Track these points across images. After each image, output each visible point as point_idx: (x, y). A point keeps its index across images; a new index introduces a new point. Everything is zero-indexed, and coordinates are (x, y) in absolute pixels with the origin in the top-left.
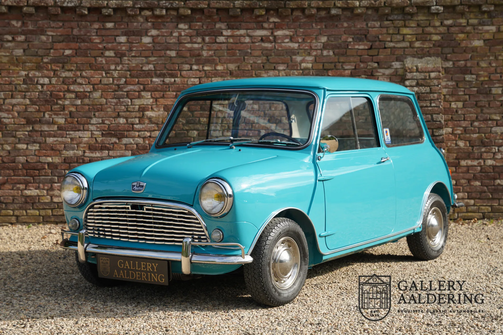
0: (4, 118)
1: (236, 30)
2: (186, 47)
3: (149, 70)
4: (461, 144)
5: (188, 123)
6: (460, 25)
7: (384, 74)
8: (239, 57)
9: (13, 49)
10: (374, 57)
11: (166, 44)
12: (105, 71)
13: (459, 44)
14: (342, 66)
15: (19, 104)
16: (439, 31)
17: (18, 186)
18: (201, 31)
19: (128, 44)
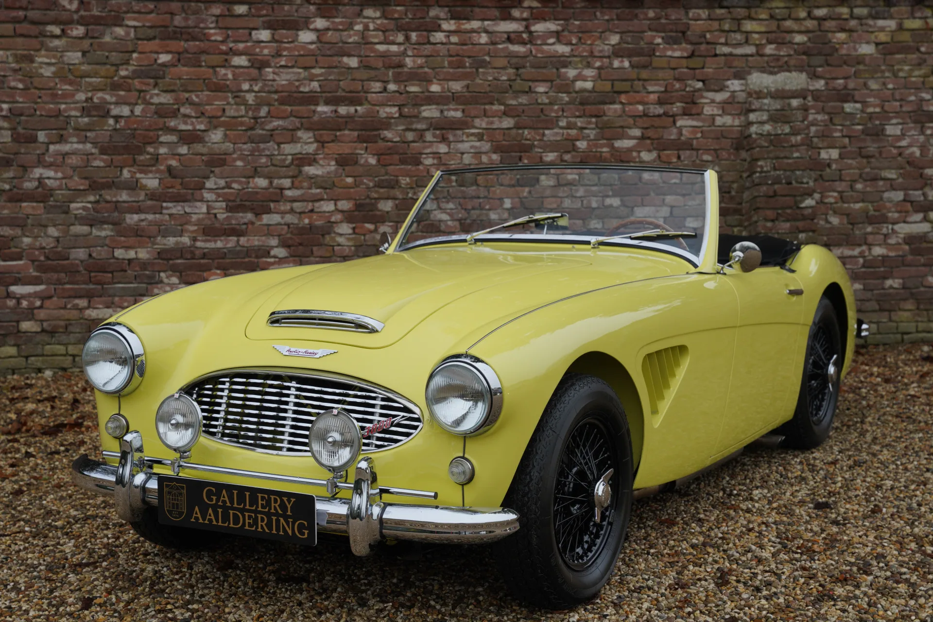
0: (49, 178)
1: (464, 22)
2: (376, 51)
3: (311, 92)
4: (835, 220)
5: (379, 185)
6: (839, 18)
7: (713, 101)
8: (468, 70)
9: (62, 52)
10: (697, 71)
11: (340, 45)
12: (232, 92)
13: (837, 50)
14: (643, 85)
15: (74, 153)
16: (806, 26)
17: (77, 301)
18: (404, 21)
19: (275, 45)
